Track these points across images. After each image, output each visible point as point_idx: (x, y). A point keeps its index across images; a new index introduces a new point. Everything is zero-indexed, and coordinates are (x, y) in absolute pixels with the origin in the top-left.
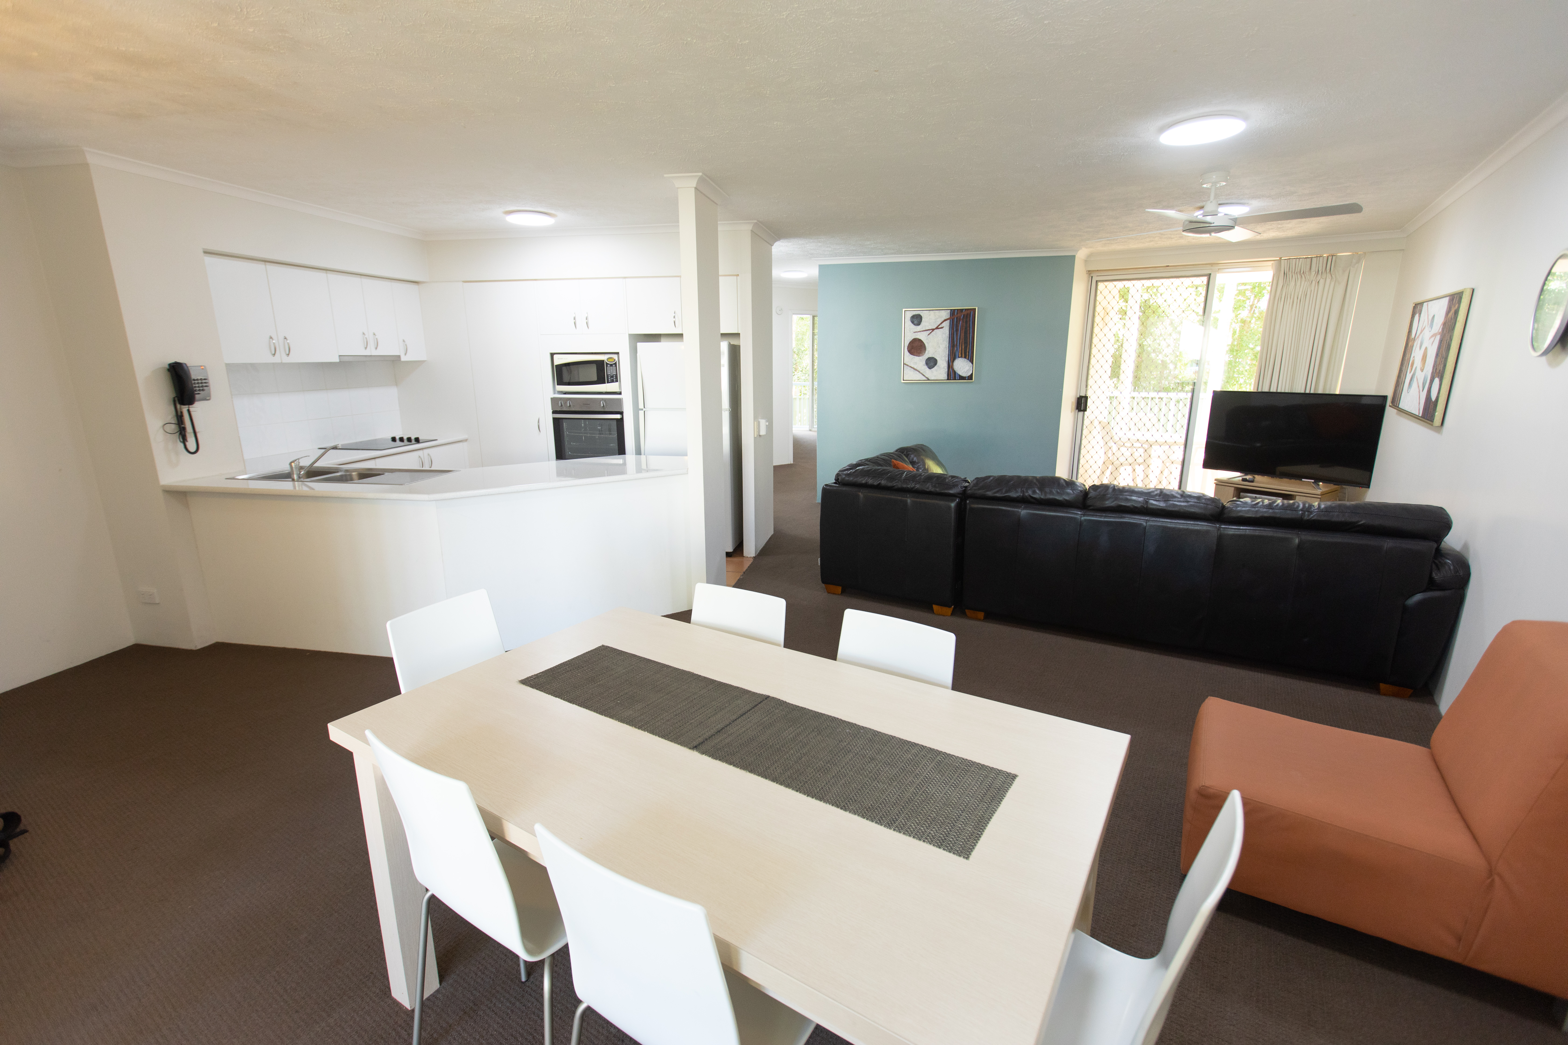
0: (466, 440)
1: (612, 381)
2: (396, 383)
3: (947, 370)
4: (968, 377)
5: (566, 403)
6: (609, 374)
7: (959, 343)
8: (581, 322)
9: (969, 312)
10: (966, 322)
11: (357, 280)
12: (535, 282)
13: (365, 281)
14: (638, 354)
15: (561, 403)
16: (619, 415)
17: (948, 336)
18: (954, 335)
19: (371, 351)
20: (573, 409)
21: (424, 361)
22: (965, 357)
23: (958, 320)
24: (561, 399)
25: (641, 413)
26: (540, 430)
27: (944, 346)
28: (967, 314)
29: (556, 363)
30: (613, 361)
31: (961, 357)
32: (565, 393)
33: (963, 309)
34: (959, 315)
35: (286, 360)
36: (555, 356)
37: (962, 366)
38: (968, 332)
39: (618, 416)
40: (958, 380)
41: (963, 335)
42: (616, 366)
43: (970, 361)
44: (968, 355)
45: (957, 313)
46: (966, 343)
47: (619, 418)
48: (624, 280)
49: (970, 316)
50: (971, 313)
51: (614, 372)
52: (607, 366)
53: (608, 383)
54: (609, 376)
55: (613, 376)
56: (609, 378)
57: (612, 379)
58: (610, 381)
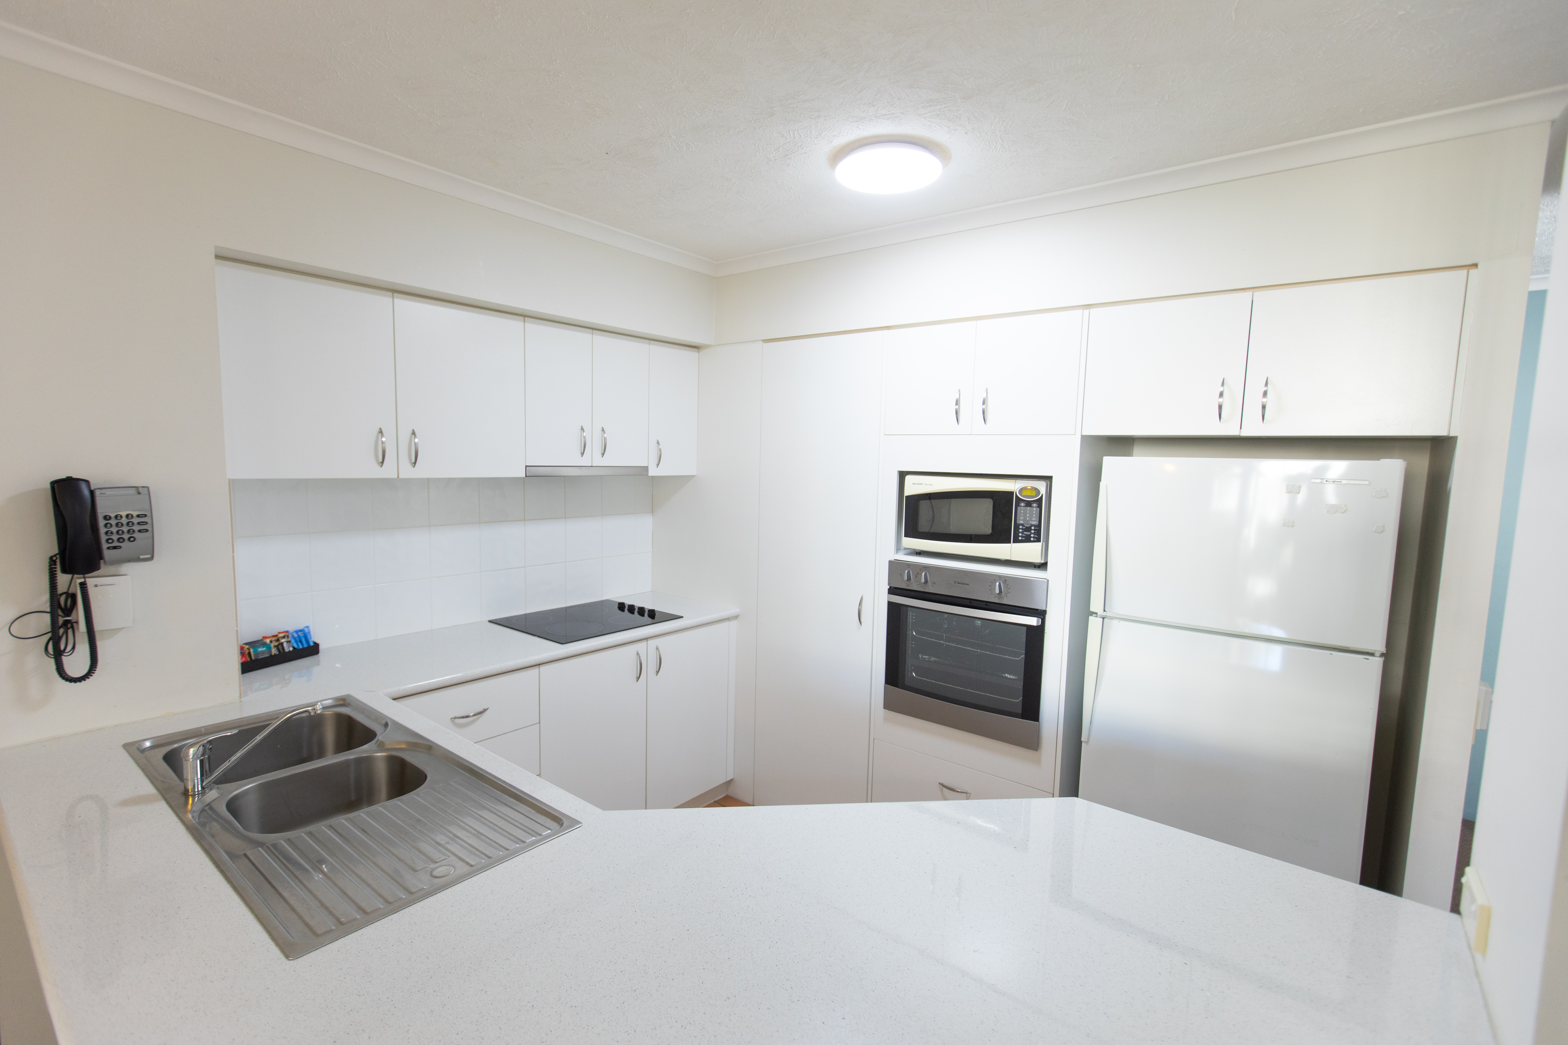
0: (736, 617)
1: (1027, 540)
2: (651, 509)
5: (918, 575)
6: (1022, 522)
8: (971, 411)
11: (584, 337)
12: (886, 331)
13: (600, 340)
14: (1102, 485)
15: (909, 573)
16: (1035, 619)
19: (593, 458)
20: (931, 589)
21: (692, 476)
24: (909, 565)
25: (1094, 624)
26: (862, 620)
29: (909, 491)
30: (1034, 494)
32: (920, 553)
35: (408, 472)
36: (908, 478)
39: (1033, 621)
42: (1040, 506)
47: (1035, 624)
48: (1086, 312)
51: (1034, 519)
52: (1020, 504)
53: (1016, 541)
54: (1021, 527)
55: (1031, 527)
56: (1021, 531)
57: (1029, 533)
58: (1022, 537)
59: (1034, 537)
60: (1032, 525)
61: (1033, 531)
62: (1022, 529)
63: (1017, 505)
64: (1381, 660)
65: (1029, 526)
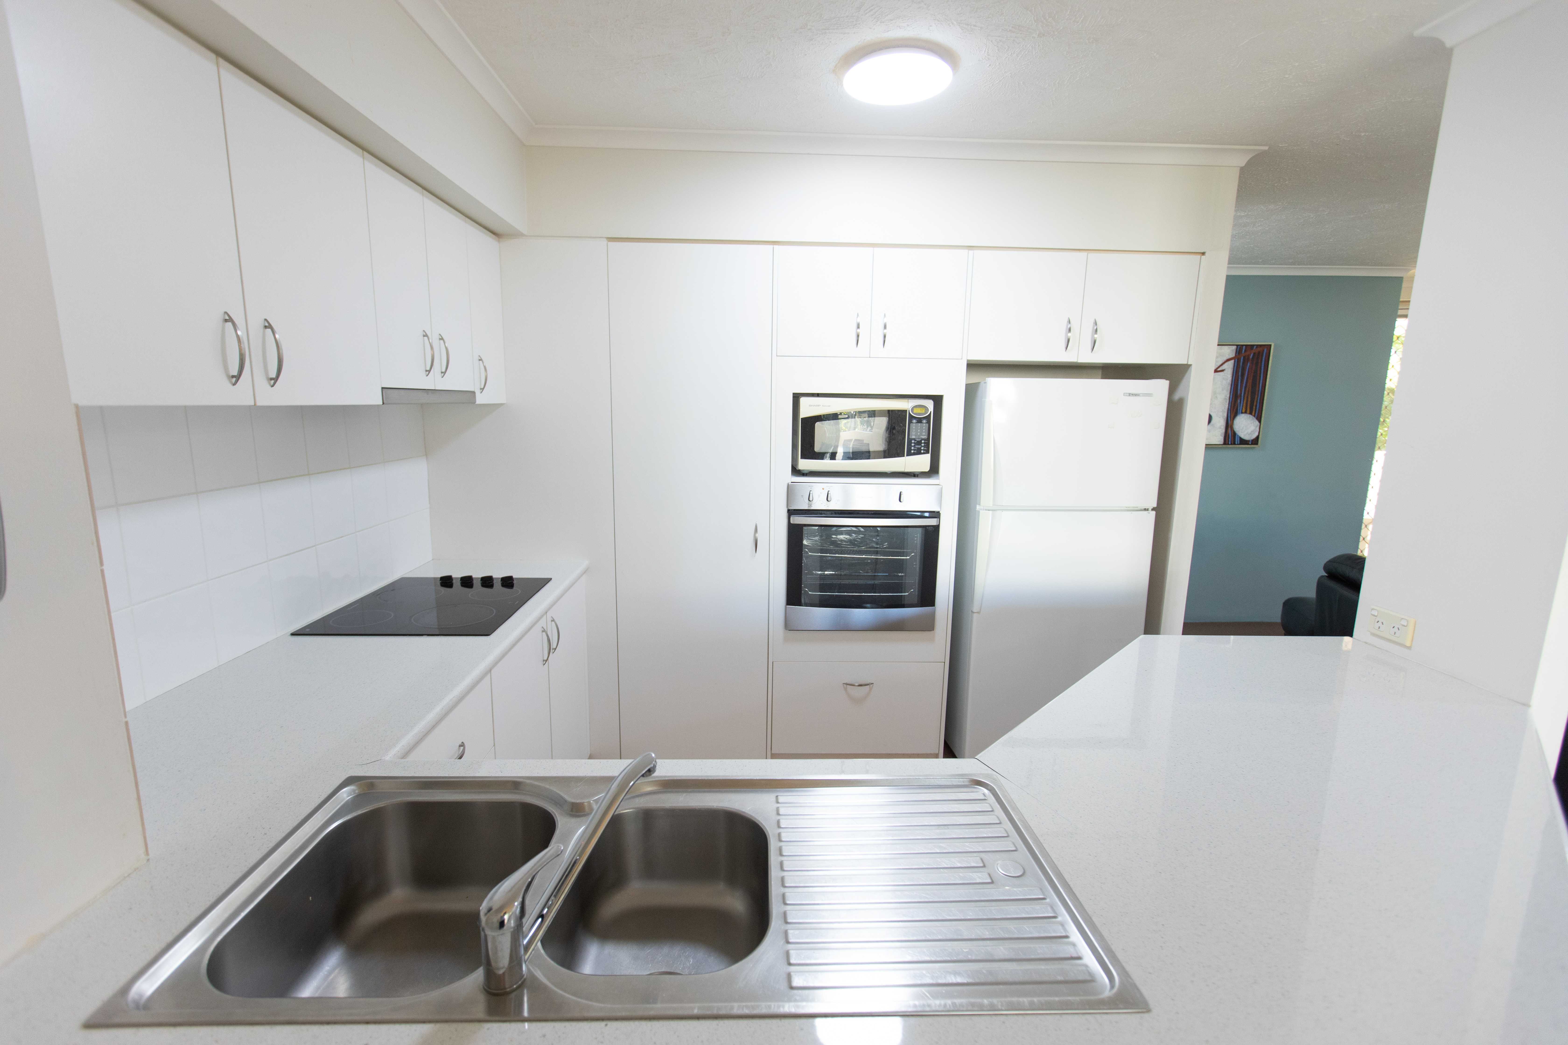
2: (426, 451)
3: (1224, 431)
4: (1252, 440)
6: (913, 437)
7: (1245, 393)
8: (869, 335)
9: (1260, 349)
10: (1257, 363)
16: (931, 520)
17: (1230, 383)
18: (1238, 380)
19: (434, 381)
21: (501, 405)
22: (1251, 413)
23: (1246, 359)
26: (757, 547)
27: (1223, 396)
28: (1259, 353)
29: (805, 413)
30: (923, 412)
31: (1246, 412)
33: (1254, 345)
34: (1247, 353)
35: (270, 397)
36: (803, 400)
37: (1246, 426)
38: (1258, 377)
40: (1238, 444)
41: (1250, 381)
42: (932, 422)
43: (1257, 419)
44: (1255, 409)
45: (1245, 351)
46: (1253, 393)
48: (971, 252)
49: (1262, 355)
50: (1263, 351)
51: (924, 434)
52: (912, 421)
53: (909, 454)
54: (913, 441)
55: (921, 441)
56: (913, 445)
57: (919, 446)
58: (914, 450)
59: (924, 450)
60: (922, 439)
61: (923, 445)
62: (914, 443)
63: (910, 422)
64: (1154, 513)
65: (919, 440)
